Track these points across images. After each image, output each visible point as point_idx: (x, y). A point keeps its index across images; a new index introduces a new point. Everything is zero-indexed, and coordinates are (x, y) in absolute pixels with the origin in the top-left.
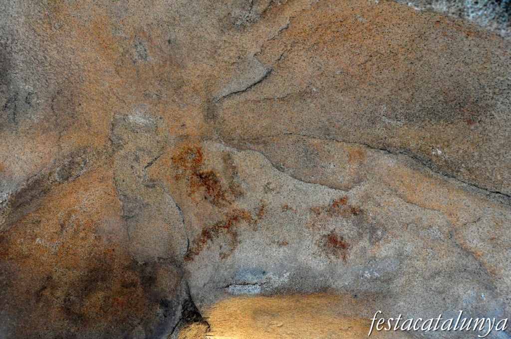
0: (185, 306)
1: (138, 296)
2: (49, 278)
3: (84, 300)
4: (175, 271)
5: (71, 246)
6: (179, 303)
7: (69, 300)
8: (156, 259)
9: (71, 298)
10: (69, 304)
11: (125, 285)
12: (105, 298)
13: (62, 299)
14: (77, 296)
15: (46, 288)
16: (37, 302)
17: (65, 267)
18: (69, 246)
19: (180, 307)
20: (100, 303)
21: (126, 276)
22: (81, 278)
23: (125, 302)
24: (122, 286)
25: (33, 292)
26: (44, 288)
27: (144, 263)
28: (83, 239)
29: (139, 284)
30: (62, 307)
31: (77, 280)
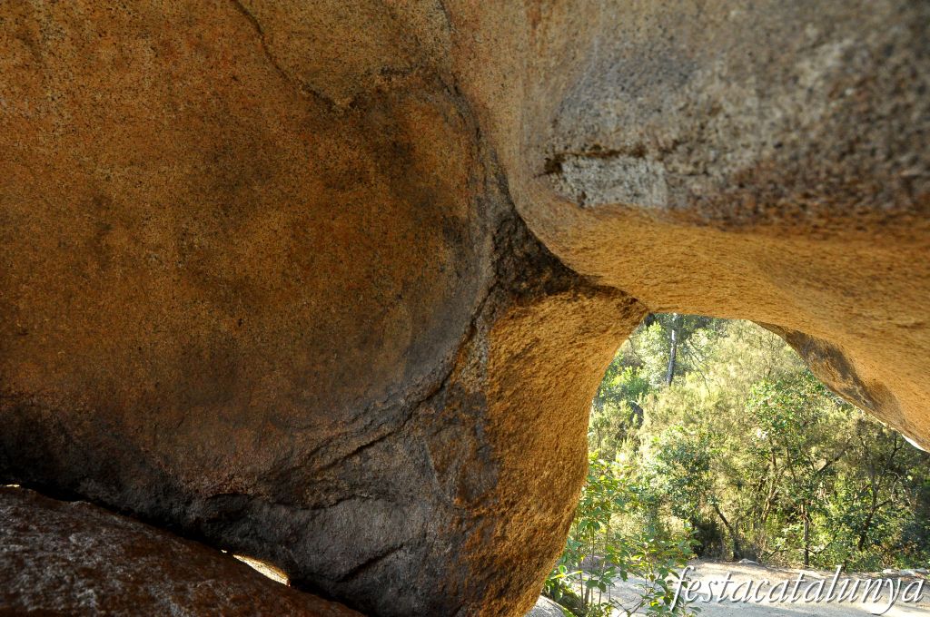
0: (502, 240)
1: (382, 209)
2: (100, 201)
3: (236, 241)
4: (453, 111)
5: (99, 97)
6: (484, 228)
7: (191, 246)
8: (378, 80)
9: (196, 240)
10: (196, 258)
11: (332, 183)
12: (294, 229)
13: (171, 249)
14: (210, 235)
15: (108, 227)
16: (104, 265)
17: (127, 161)
18: (94, 99)
19: (488, 244)
20: (283, 243)
21: (321, 151)
22: (195, 183)
23: (352, 231)
24: (328, 186)
25: (79, 243)
26: (105, 229)
27: (349, 99)
28: (116, 64)
29: (372, 170)
30: (178, 269)
31: (187, 190)
